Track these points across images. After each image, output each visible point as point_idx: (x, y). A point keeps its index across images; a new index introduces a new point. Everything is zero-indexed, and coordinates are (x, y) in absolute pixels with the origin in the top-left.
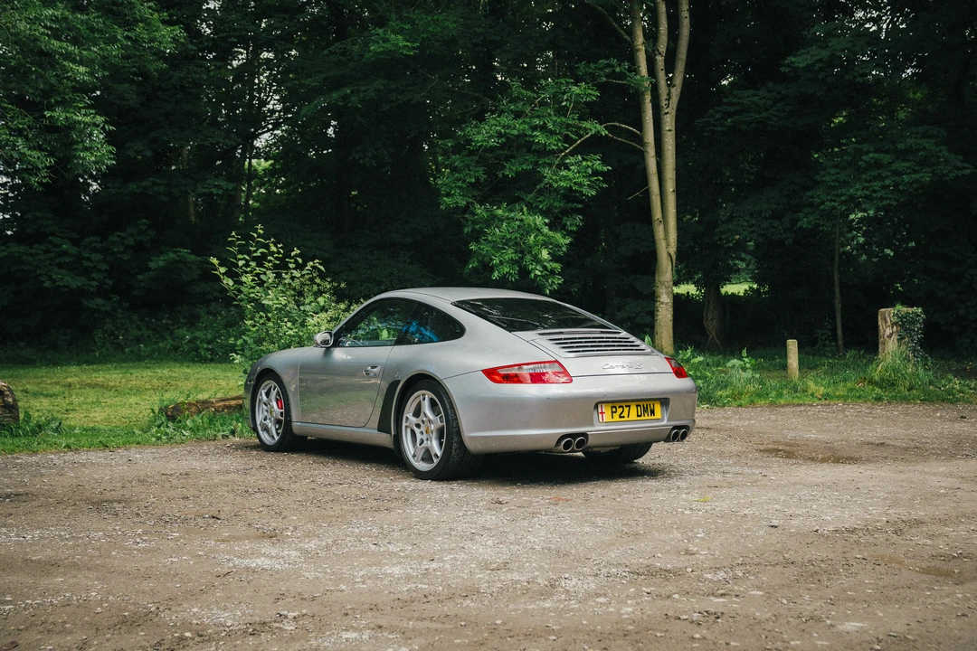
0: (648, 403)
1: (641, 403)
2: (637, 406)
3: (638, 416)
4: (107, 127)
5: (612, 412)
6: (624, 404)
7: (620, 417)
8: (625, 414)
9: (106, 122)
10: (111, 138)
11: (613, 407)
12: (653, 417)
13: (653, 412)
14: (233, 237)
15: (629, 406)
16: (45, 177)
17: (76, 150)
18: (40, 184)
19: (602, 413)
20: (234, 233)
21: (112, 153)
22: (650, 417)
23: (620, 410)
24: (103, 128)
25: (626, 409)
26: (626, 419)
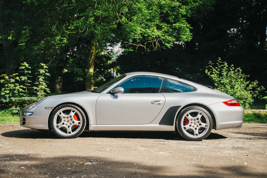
4: (190, 28)
9: (190, 26)
10: (191, 31)
14: (210, 62)
16: (172, 45)
17: (181, 35)
18: (170, 46)
20: (210, 61)
21: (191, 35)
24: (189, 28)
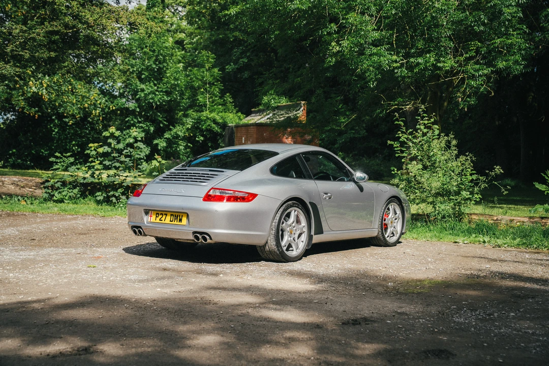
0: (179, 214)
1: (174, 214)
2: (171, 215)
3: (171, 221)
5: (156, 217)
6: (164, 213)
7: (160, 220)
8: (163, 219)
11: (157, 214)
12: (180, 223)
13: (181, 220)
15: (166, 215)
19: (151, 216)
22: (178, 223)
23: (160, 216)
25: (164, 217)
26: (163, 222)
